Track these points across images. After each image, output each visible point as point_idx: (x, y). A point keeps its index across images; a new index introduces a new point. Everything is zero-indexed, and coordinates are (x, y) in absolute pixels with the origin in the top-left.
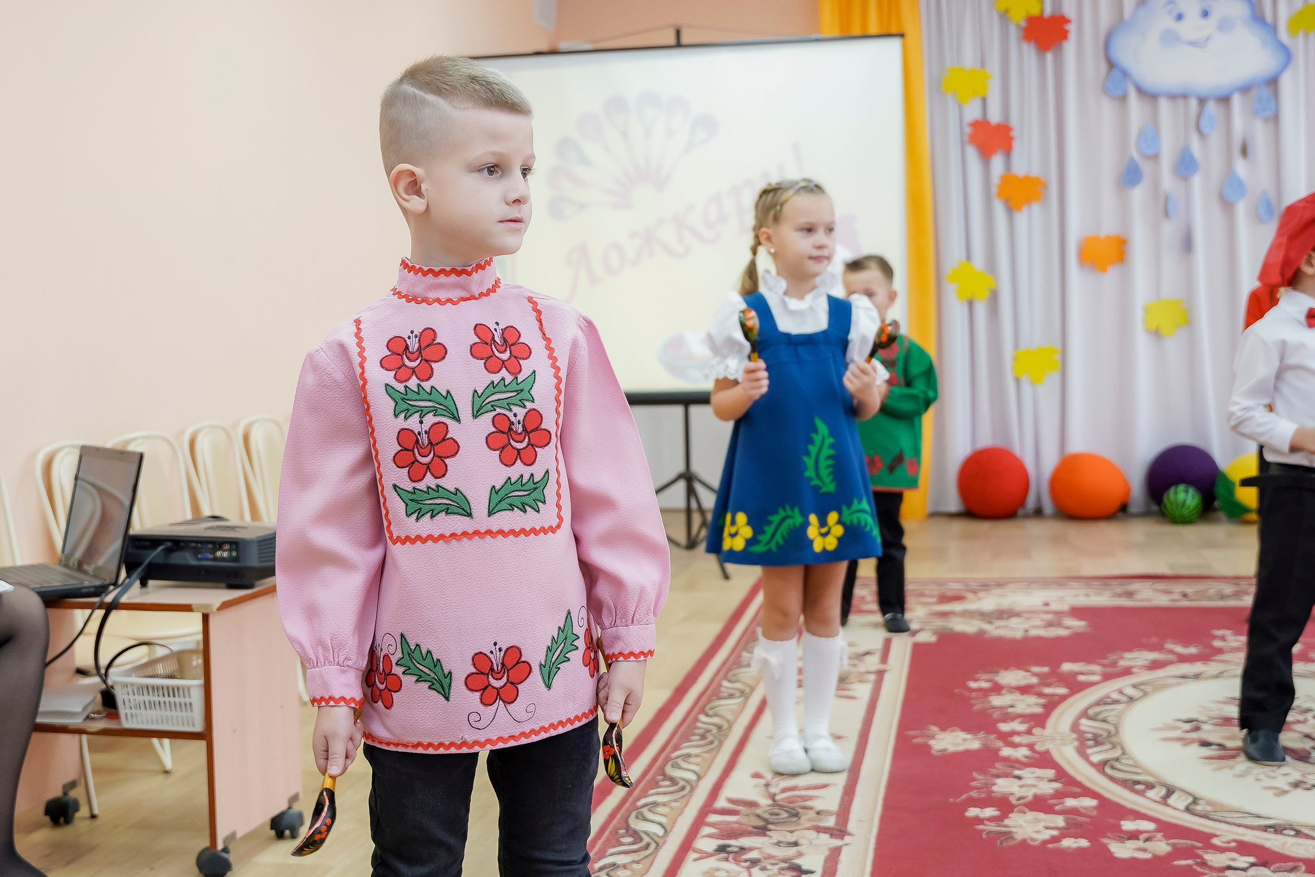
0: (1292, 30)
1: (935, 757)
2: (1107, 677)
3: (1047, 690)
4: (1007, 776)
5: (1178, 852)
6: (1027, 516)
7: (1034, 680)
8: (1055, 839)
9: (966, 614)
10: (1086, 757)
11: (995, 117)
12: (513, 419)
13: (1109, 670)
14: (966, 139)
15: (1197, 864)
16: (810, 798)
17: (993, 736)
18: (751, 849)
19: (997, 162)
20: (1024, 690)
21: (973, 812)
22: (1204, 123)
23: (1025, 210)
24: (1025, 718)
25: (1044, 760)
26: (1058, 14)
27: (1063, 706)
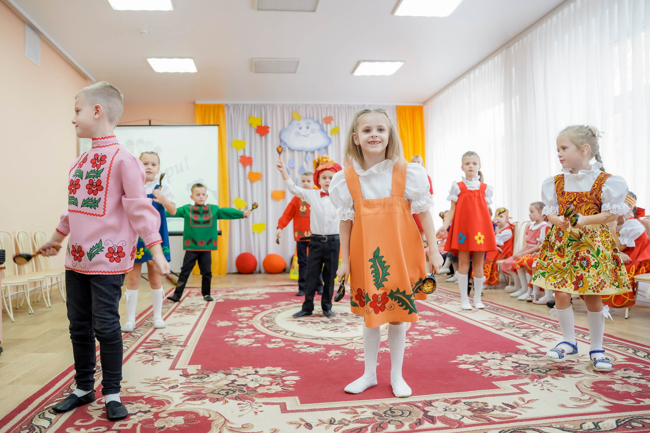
0: (332, 134)
1: (218, 327)
2: (273, 308)
3: (255, 311)
4: (239, 331)
5: (287, 345)
6: (256, 273)
7: (251, 309)
8: (250, 345)
9: (233, 295)
10: (264, 326)
11: (247, 155)
12: (94, 181)
13: (274, 306)
14: (239, 161)
15: (292, 348)
16: (177, 338)
17: (236, 322)
18: (155, 351)
19: (248, 168)
20: (248, 311)
21: (227, 339)
22: (307, 159)
23: (256, 182)
24: (246, 317)
25: (251, 327)
26: (266, 126)
27: (259, 314)
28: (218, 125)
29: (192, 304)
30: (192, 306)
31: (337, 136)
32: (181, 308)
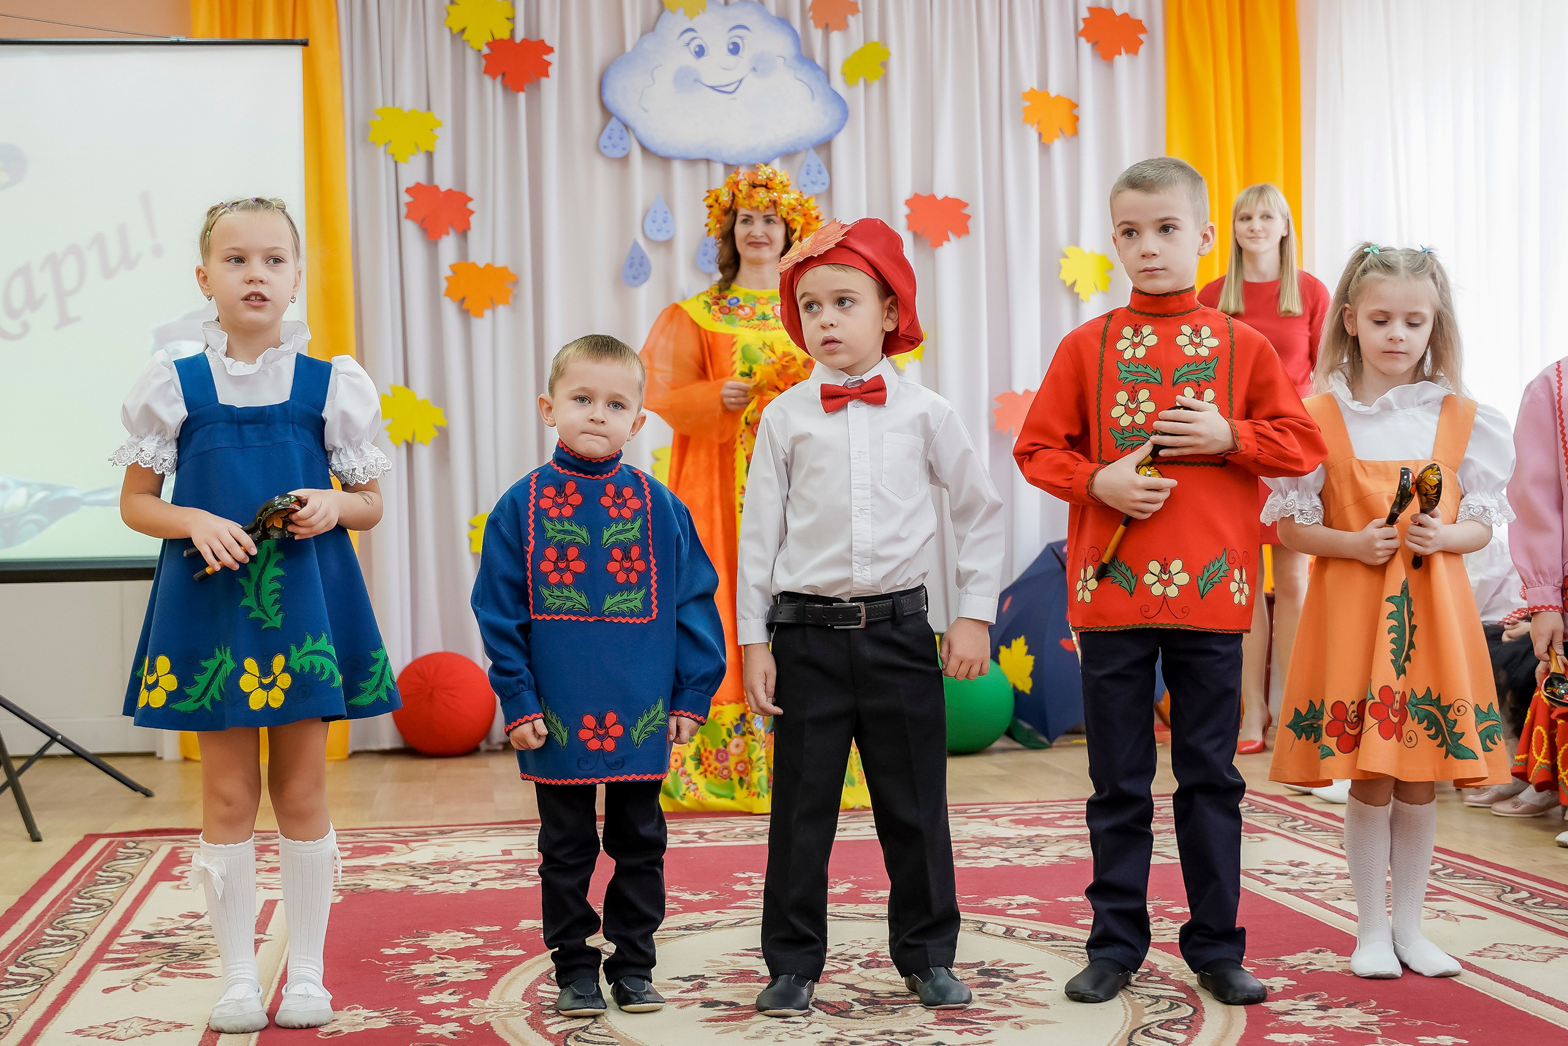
0: (849, 78)
3: (495, 953)
6: (492, 752)
7: (478, 941)
9: (386, 869)
10: (541, 1030)
11: (445, 181)
14: (404, 211)
17: (410, 1012)
19: (448, 245)
20: (460, 954)
23: (487, 314)
24: (457, 987)
25: (481, 1035)
26: (534, 39)
27: (514, 971)
28: (305, 43)
29: (188, 921)
30: (189, 928)
31: (876, 88)
32: (138, 939)
